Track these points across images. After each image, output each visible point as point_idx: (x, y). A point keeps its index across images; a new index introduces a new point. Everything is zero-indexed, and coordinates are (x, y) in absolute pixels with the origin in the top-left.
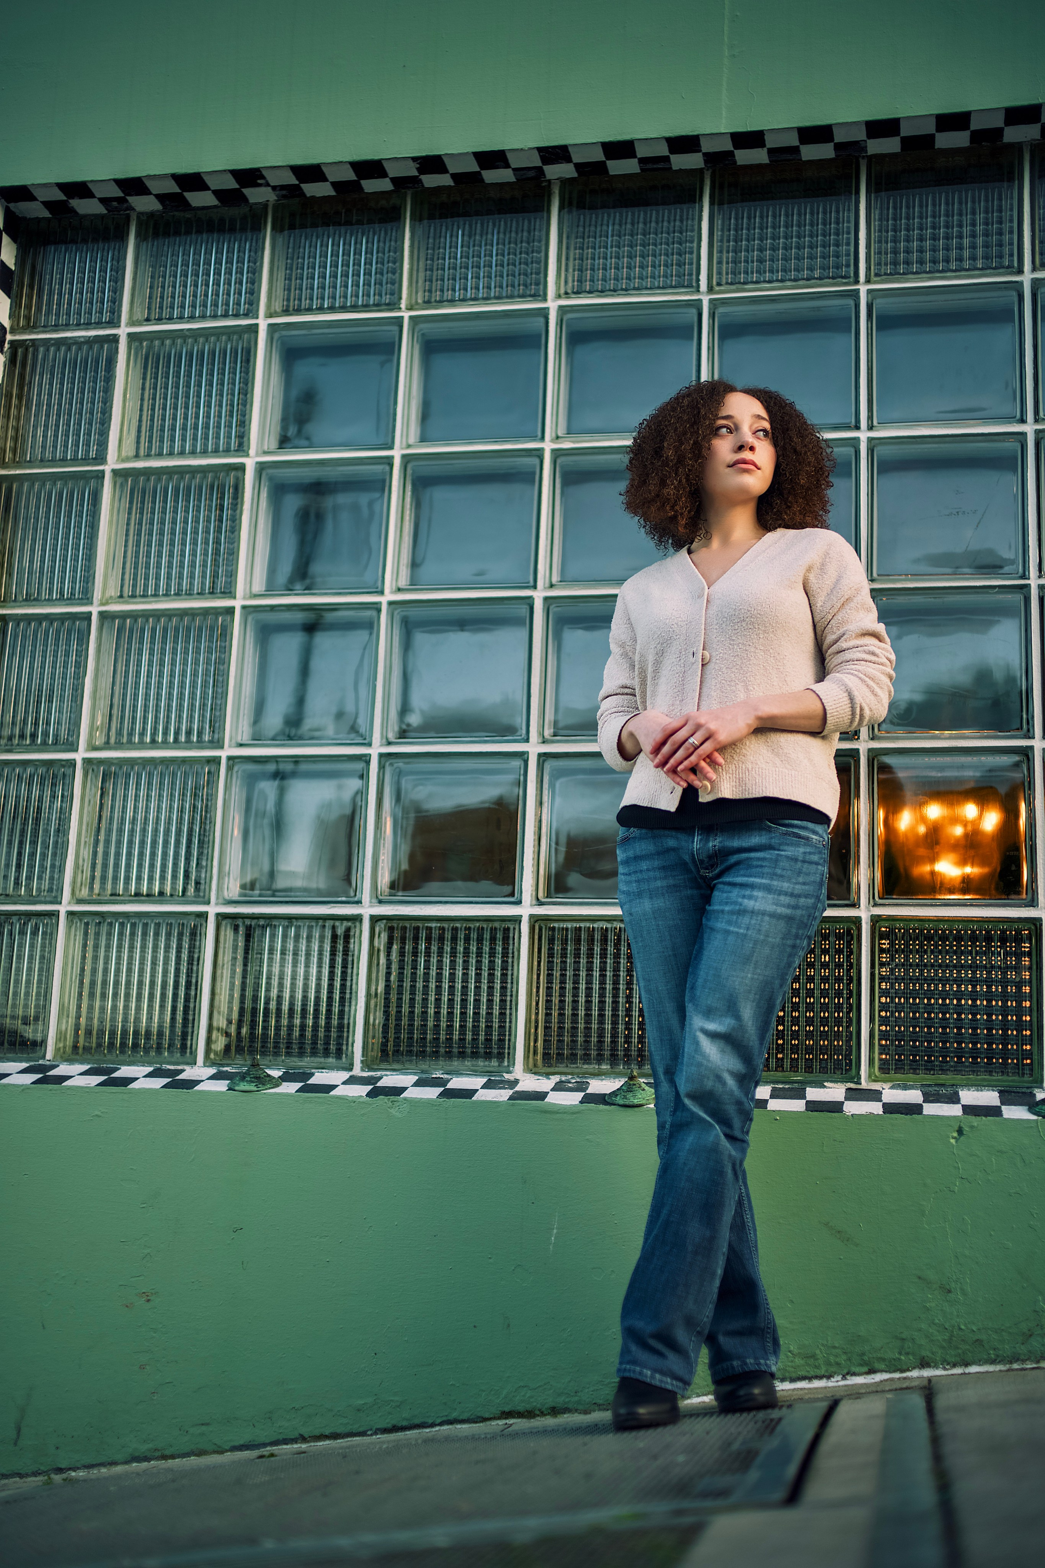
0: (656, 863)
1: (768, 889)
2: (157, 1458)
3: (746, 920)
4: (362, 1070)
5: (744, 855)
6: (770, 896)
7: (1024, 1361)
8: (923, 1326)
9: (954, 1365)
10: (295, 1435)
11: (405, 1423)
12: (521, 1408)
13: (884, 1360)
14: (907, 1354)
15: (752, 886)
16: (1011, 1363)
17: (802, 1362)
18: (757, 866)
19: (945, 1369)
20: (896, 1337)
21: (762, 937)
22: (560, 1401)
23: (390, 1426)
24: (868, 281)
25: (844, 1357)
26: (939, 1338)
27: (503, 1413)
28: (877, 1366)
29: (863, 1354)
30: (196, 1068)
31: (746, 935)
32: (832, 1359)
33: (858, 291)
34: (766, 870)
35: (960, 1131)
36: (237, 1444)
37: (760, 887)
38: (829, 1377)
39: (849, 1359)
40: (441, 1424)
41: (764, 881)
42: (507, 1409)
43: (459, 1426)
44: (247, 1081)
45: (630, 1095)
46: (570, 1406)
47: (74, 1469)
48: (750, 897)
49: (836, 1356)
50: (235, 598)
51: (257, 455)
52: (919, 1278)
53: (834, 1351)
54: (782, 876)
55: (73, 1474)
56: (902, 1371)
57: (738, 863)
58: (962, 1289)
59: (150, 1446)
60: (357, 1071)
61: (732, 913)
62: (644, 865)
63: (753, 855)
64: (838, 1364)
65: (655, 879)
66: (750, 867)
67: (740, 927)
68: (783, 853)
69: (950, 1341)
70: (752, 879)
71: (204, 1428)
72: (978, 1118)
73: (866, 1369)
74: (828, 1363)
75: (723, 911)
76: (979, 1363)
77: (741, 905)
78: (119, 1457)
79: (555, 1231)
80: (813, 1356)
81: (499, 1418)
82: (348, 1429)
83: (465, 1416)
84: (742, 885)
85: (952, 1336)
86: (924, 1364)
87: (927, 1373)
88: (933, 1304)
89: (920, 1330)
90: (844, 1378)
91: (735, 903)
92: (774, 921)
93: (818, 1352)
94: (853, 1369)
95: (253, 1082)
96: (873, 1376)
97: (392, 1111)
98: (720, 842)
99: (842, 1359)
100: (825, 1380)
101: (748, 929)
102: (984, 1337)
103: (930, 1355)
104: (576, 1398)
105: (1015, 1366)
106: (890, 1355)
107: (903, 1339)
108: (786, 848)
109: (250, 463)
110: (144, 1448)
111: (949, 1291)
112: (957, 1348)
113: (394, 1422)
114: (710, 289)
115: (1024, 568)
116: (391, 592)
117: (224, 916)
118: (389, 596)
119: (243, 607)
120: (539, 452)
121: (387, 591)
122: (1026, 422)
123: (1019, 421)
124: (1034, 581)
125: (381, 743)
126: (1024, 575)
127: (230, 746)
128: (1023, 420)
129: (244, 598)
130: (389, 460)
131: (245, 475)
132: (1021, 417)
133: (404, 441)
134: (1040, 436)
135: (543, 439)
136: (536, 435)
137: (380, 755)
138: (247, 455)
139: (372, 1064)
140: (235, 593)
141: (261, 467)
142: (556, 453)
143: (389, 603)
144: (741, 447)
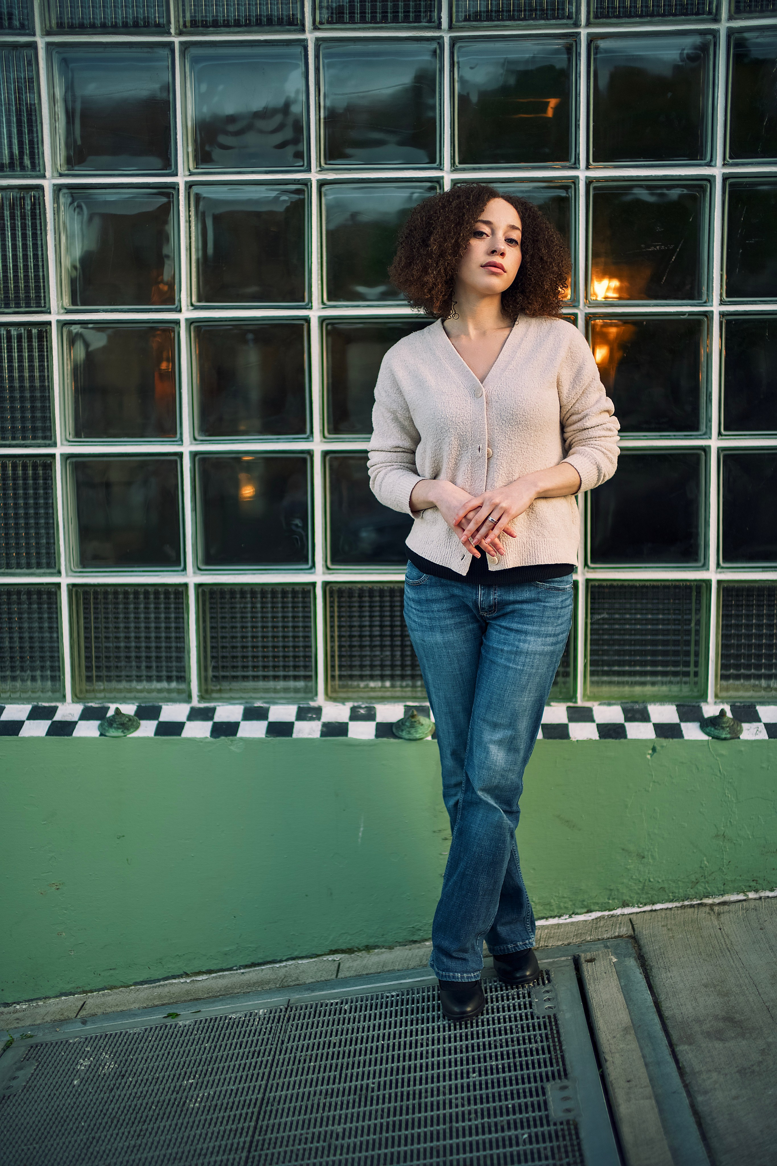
0: (445, 606)
1: (538, 634)
2: (80, 993)
3: (522, 659)
4: (199, 702)
5: (518, 606)
6: (540, 640)
7: (692, 899)
8: (625, 881)
9: (645, 905)
10: (181, 972)
11: (260, 961)
12: (343, 947)
13: (598, 904)
14: (614, 899)
15: (526, 633)
16: (683, 901)
17: (542, 908)
18: (528, 616)
19: (639, 907)
20: (606, 889)
21: (534, 671)
22: (372, 941)
23: (249, 963)
24: (588, 24)
25: (570, 903)
26: (636, 888)
27: (331, 951)
28: (592, 907)
29: (584, 901)
30: (66, 704)
31: (523, 670)
32: (562, 905)
33: (579, 34)
34: (536, 619)
35: (654, 749)
36: (138, 980)
37: (532, 633)
38: (560, 917)
39: (574, 905)
40: (287, 960)
41: (535, 628)
42: (333, 949)
43: (300, 962)
44: (115, 728)
45: (413, 731)
46: (379, 944)
47: (18, 1003)
48: (525, 641)
49: (565, 903)
50: (50, 313)
51: (53, 177)
52: (623, 849)
53: (564, 900)
54: (548, 623)
55: (18, 1007)
56: (610, 910)
57: (513, 612)
58: (652, 856)
59: (73, 985)
60: (195, 702)
61: (511, 652)
62: (435, 607)
63: (525, 606)
64: (566, 908)
65: (445, 618)
66: (522, 616)
67: (518, 665)
68: (547, 604)
69: (643, 889)
70: (525, 627)
71: (112, 972)
72: (667, 740)
73: (585, 910)
74: (559, 907)
75: (502, 650)
76: (662, 902)
77: (518, 647)
78: (49, 994)
79: (362, 829)
80: (549, 904)
81: (328, 954)
82: (219, 967)
83: (304, 954)
84: (517, 631)
85: (644, 886)
86: (625, 905)
87: (627, 911)
88: (632, 866)
89: (623, 883)
90: (570, 916)
91: (513, 645)
92: (542, 658)
93: (552, 901)
94: (577, 911)
95: (119, 728)
96: (590, 914)
97: (232, 748)
98: (499, 596)
99: (569, 904)
100: (557, 918)
101: (524, 666)
102: (666, 886)
103: (628, 898)
104: (383, 939)
105: (686, 903)
106: (601, 900)
107: (611, 890)
108: (549, 600)
109: (48, 184)
110: (68, 987)
111: (643, 857)
112: (647, 893)
113: (252, 961)
114: (451, 28)
115: (708, 295)
116: (188, 310)
117: (74, 585)
118: (186, 314)
119: (58, 321)
120: (307, 183)
121: (184, 308)
122: (715, 166)
123: (709, 165)
124: (716, 308)
125: (191, 441)
126: (708, 302)
127: (62, 444)
128: (713, 164)
129: (58, 313)
130: (174, 187)
131: (44, 196)
132: (711, 160)
133: (186, 168)
134: (726, 178)
135: (309, 170)
136: (303, 166)
137: (191, 453)
138: (44, 177)
139: (207, 691)
140: (49, 308)
141: (58, 189)
142: (322, 184)
143: (187, 320)
144: (493, 252)
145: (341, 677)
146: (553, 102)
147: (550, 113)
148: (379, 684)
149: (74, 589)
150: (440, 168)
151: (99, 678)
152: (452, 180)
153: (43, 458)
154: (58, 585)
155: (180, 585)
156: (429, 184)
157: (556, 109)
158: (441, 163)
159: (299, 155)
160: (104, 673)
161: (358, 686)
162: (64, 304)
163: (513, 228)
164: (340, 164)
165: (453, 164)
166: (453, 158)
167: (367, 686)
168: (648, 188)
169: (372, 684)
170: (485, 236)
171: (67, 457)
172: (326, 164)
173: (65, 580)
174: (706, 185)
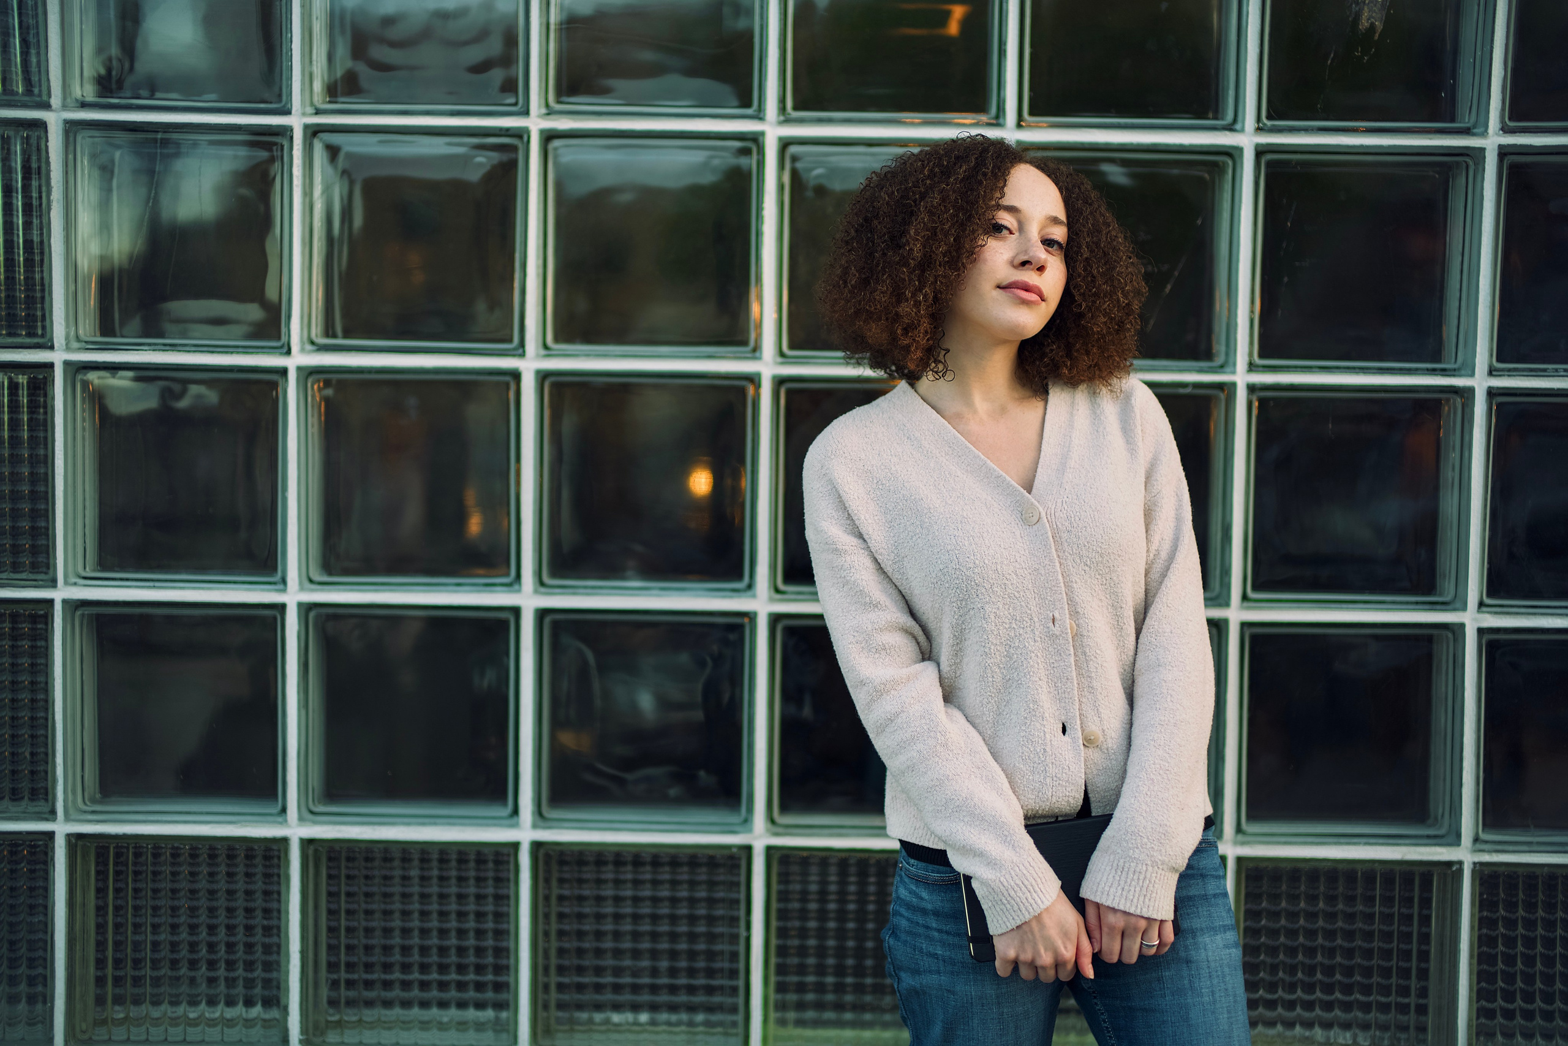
50: (52, 348)
51: (65, 107)
109: (54, 119)
115: (1227, 354)
116: (303, 350)
117: (80, 836)
118: (299, 358)
119: (67, 364)
120: (521, 134)
121: (295, 347)
122: (1242, 130)
123: (1230, 128)
124: (1241, 377)
125: (301, 583)
126: (1227, 365)
127: (66, 583)
128: (1238, 126)
129: (68, 348)
130: (286, 132)
131: (47, 141)
132: (1235, 121)
133: (308, 102)
134: (1260, 152)
135: (526, 113)
136: (516, 104)
137: (300, 605)
138: (47, 106)
139: (316, 1027)
140: (51, 339)
141: (72, 128)
142: (549, 137)
143: (300, 369)
144: (1024, 264)
145: (561, 1006)
146: (958, 12)
147: (953, 28)
148: (629, 1016)
149: (80, 843)
150: (759, 116)
151: (118, 1000)
152: (781, 139)
153: (31, 606)
154: (51, 835)
155: (275, 840)
156: (737, 144)
157: (965, 23)
158: (761, 109)
159: (510, 86)
160: (129, 990)
161: (591, 1021)
162: (81, 332)
163: (1055, 221)
164: (581, 102)
165: (782, 109)
166: (782, 101)
167: (607, 1022)
168: (1124, 163)
169: (616, 1018)
170: (1005, 232)
171: (74, 606)
172: (559, 102)
173: (61, 828)
174: (1225, 164)
